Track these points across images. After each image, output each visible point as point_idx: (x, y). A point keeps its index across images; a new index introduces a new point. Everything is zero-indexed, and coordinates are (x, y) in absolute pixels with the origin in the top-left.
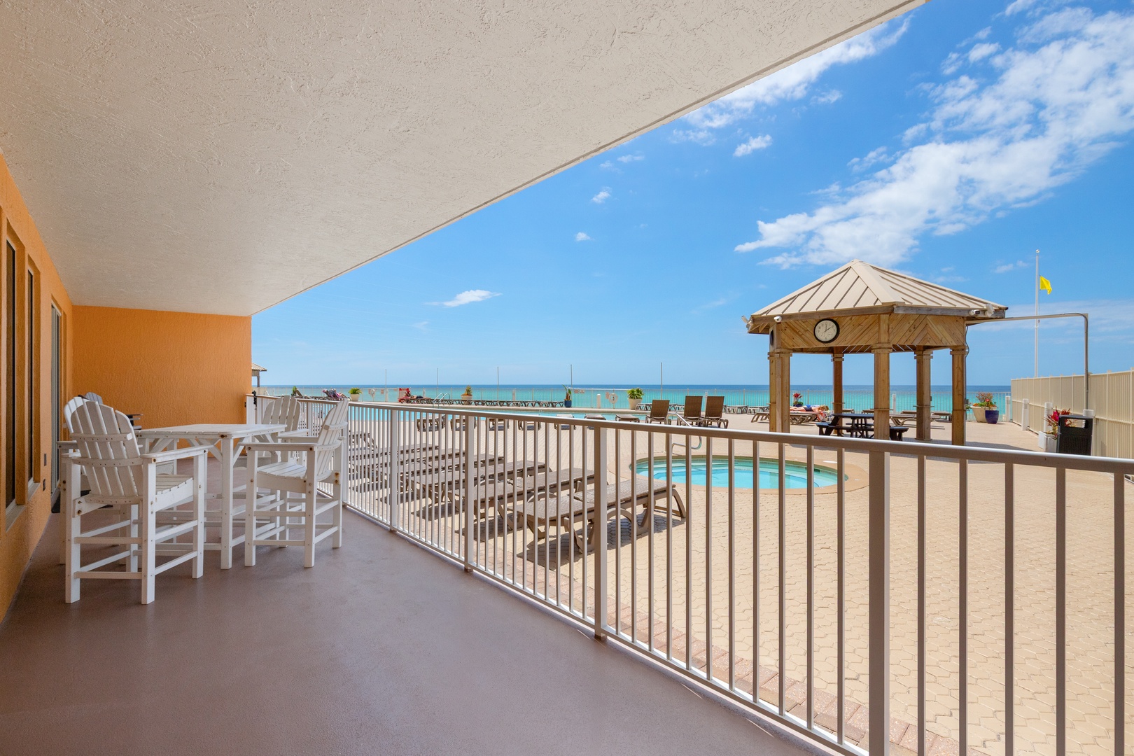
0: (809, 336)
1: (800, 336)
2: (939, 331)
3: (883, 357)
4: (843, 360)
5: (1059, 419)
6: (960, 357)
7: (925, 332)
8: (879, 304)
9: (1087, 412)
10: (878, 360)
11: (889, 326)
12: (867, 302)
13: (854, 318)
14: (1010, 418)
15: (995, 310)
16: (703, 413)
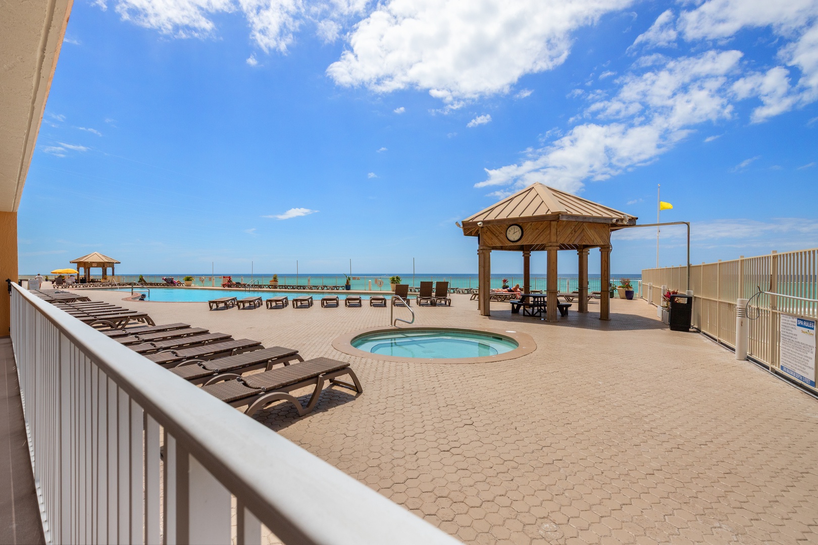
0: (502, 236)
1: (497, 237)
2: (592, 235)
3: (553, 252)
4: (530, 255)
5: (671, 297)
6: (606, 253)
7: (582, 235)
8: (549, 213)
9: (689, 293)
10: (549, 254)
11: (557, 229)
12: (541, 212)
13: (533, 223)
14: (641, 295)
15: (629, 219)
16: (434, 294)
